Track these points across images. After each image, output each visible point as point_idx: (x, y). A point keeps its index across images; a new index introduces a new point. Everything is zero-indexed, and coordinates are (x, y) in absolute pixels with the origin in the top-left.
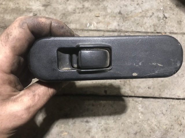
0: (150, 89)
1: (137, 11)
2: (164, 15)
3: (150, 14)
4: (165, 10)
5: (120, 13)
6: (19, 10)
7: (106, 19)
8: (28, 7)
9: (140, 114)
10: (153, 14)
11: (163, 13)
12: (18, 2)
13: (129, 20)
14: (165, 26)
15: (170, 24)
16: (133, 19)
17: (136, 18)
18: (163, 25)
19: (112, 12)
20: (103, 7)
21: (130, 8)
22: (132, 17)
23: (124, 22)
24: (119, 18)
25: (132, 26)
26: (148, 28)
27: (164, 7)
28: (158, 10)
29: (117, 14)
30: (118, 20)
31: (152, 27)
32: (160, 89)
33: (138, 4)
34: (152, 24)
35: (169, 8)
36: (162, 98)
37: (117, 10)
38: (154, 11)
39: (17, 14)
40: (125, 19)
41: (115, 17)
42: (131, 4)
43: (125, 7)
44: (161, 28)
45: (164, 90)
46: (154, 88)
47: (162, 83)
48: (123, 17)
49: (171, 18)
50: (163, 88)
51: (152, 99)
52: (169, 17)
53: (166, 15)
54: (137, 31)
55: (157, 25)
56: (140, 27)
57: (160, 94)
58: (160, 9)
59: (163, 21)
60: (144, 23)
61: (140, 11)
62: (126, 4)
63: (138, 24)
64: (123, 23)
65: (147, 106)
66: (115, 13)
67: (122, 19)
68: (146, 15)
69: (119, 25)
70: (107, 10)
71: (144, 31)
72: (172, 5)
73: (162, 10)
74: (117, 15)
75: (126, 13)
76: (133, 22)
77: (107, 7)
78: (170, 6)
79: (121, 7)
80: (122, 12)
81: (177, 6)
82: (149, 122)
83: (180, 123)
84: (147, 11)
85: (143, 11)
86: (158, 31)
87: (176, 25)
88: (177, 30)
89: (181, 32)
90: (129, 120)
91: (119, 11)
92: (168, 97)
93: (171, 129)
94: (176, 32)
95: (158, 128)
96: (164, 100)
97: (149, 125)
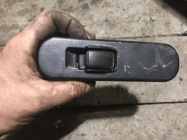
0: (144, 95)
1: (123, 17)
2: (151, 18)
3: (136, 18)
4: (151, 13)
5: (106, 20)
6: (6, 27)
7: (93, 28)
8: (14, 23)
9: (136, 122)
10: (140, 18)
11: (150, 17)
12: (4, 20)
13: (116, 27)
14: (153, 29)
15: (157, 26)
16: (120, 25)
17: (123, 24)
18: (151, 29)
19: (99, 20)
20: (89, 16)
21: (116, 15)
22: (118, 23)
23: (111, 29)
24: (106, 26)
25: (120, 33)
26: (136, 33)
27: (150, 11)
28: (145, 14)
29: (104, 21)
30: (105, 28)
31: (140, 31)
32: (153, 94)
33: (124, 10)
34: (140, 28)
35: (155, 11)
36: (157, 103)
37: (103, 18)
38: (140, 15)
39: (4, 31)
40: (112, 26)
41: (102, 25)
42: (116, 11)
43: (111, 14)
44: (150, 32)
45: (158, 95)
46: (147, 94)
47: (156, 88)
48: (110, 24)
49: (158, 21)
50: (157, 93)
51: (147, 106)
52: (156, 20)
53: (153, 18)
54: (125, 37)
55: (145, 29)
56: (128, 33)
57: (154, 100)
58: (147, 13)
59: (150, 25)
60: (132, 28)
61: (127, 16)
62: (111, 10)
63: (125, 30)
64: (110, 31)
65: (143, 113)
66: (101, 21)
67: (109, 26)
68: (133, 20)
69: (106, 33)
70: (93, 19)
71: (132, 36)
72: (158, 8)
73: (149, 13)
74: (103, 23)
75: (113, 19)
76: (120, 28)
77: (93, 16)
78: (156, 8)
79: (107, 15)
80: (108, 20)
81: (164, 7)
82: (146, 129)
83: (177, 127)
84: (134, 15)
85: (129, 16)
86: (147, 35)
87: (163, 27)
88: (165, 32)
89: (170, 33)
90: (125, 129)
91: (105, 19)
92: (163, 101)
93: (169, 134)
94: (165, 34)
95: (156, 134)
96: (160, 105)
97: (146, 132)
